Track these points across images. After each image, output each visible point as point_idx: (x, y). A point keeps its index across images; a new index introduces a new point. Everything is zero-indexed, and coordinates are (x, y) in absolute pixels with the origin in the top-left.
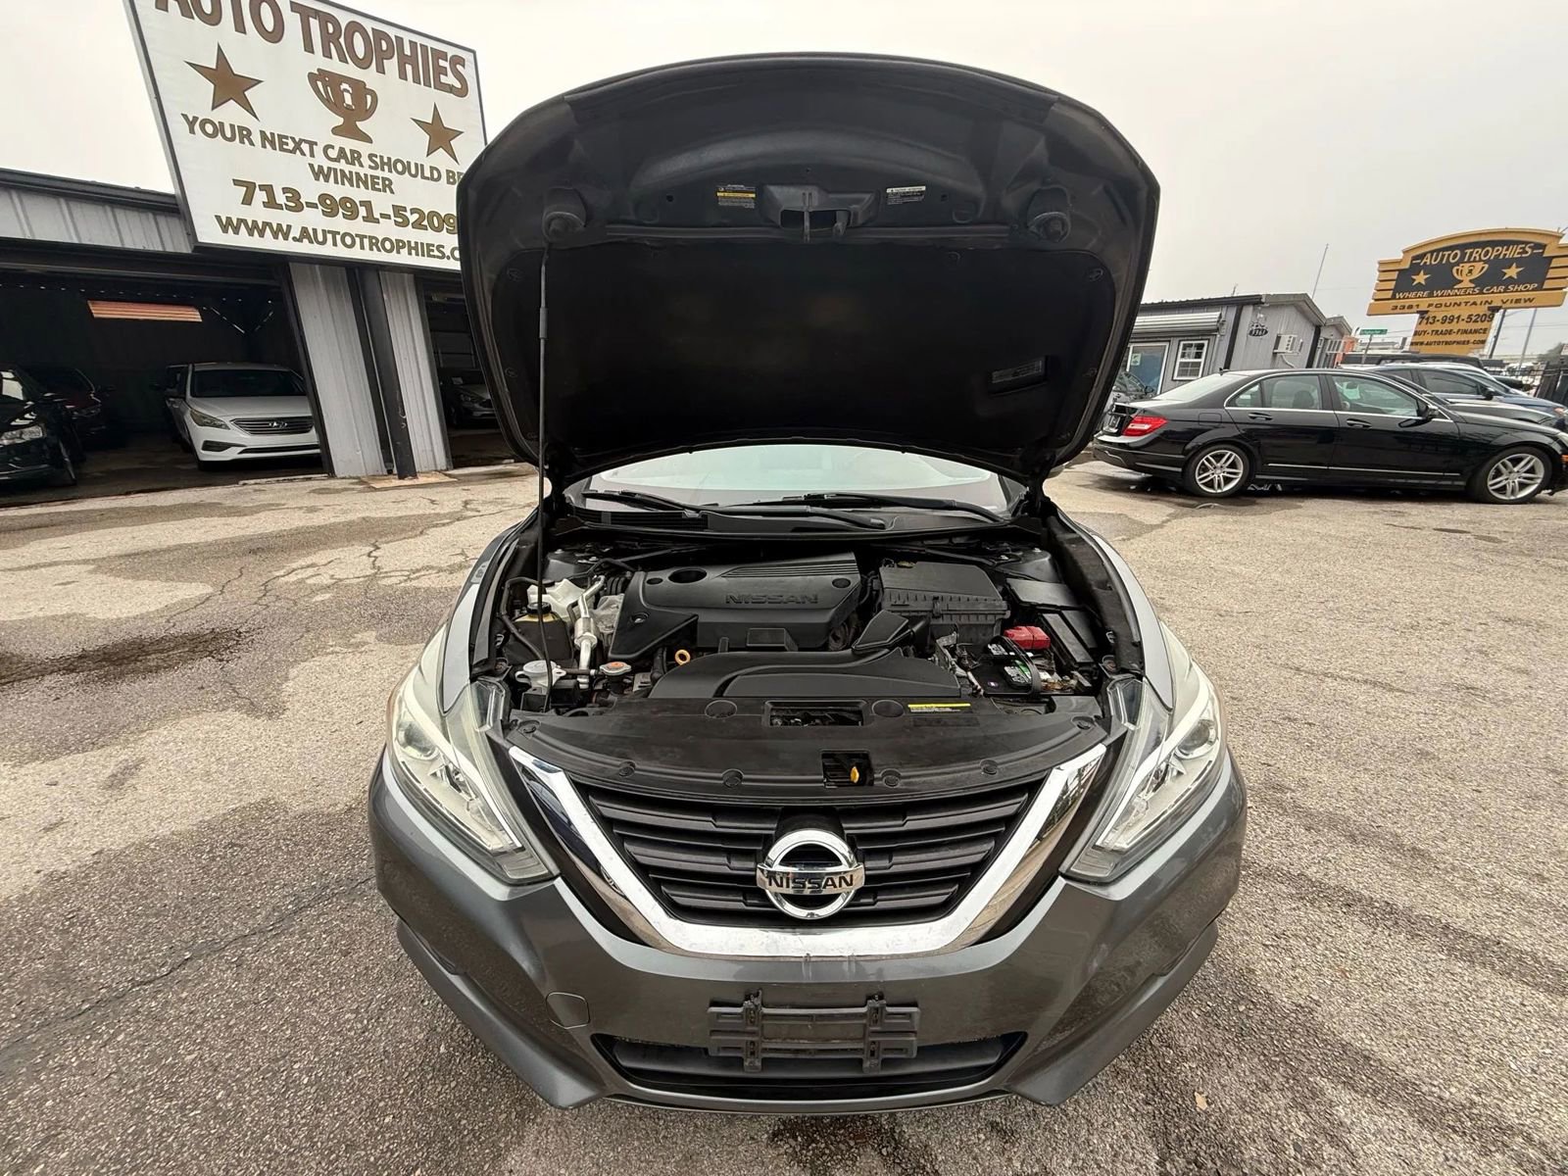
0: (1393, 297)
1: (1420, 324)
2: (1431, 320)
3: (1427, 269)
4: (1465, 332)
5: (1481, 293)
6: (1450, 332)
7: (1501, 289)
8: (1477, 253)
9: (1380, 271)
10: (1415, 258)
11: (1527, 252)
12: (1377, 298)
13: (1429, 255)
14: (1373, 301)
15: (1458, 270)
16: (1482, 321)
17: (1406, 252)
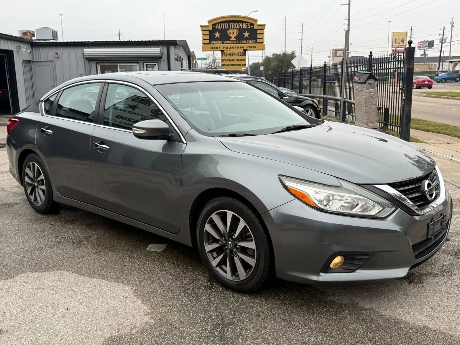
0: (210, 43)
1: (223, 56)
2: (226, 54)
3: (219, 31)
4: (238, 60)
5: (239, 43)
6: (233, 60)
7: (245, 42)
8: (234, 25)
9: (202, 30)
10: (213, 25)
11: (249, 27)
12: (204, 43)
13: (217, 24)
14: (203, 44)
15: (229, 32)
16: (243, 56)
17: (209, 22)
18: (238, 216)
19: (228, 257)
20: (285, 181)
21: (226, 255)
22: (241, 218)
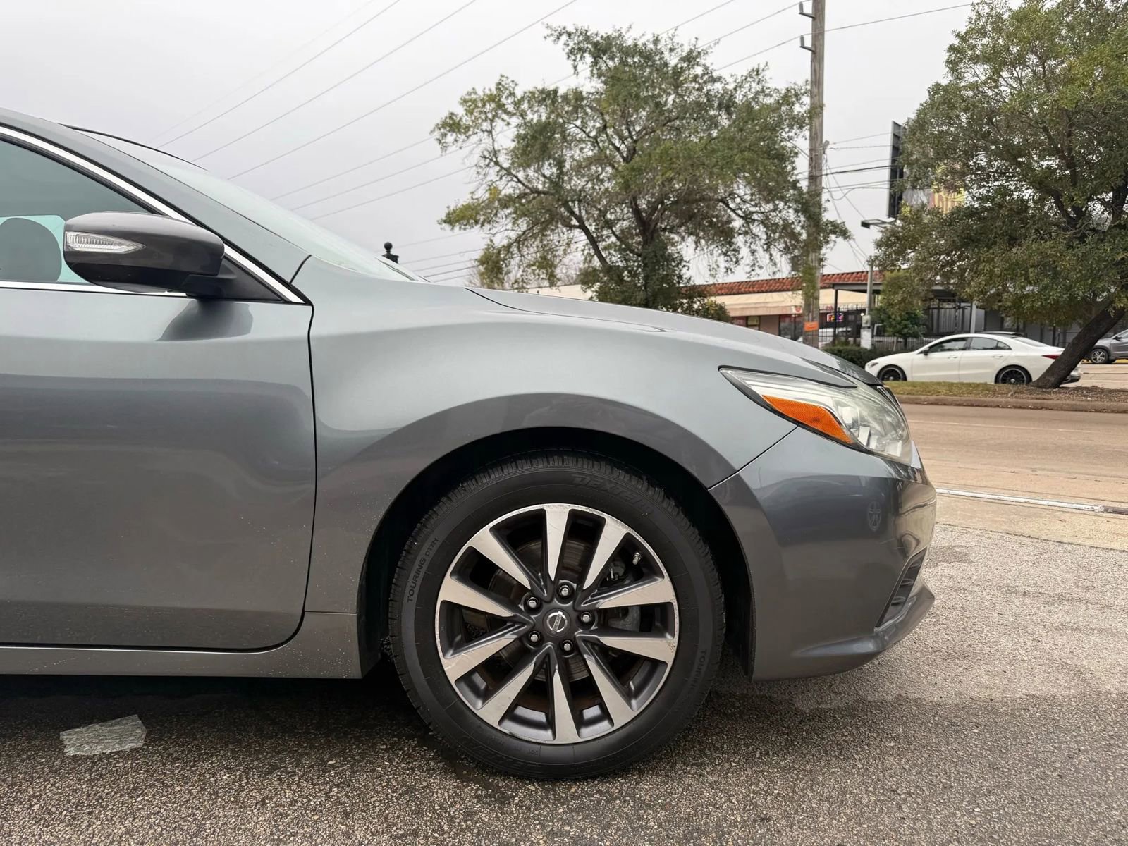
18: (595, 512)
19: (557, 667)
20: (748, 382)
21: (543, 662)
22: (605, 516)
